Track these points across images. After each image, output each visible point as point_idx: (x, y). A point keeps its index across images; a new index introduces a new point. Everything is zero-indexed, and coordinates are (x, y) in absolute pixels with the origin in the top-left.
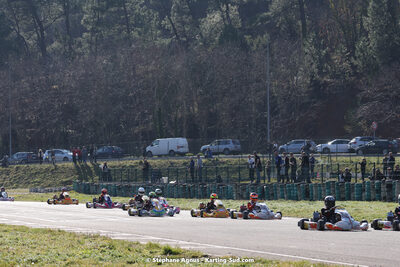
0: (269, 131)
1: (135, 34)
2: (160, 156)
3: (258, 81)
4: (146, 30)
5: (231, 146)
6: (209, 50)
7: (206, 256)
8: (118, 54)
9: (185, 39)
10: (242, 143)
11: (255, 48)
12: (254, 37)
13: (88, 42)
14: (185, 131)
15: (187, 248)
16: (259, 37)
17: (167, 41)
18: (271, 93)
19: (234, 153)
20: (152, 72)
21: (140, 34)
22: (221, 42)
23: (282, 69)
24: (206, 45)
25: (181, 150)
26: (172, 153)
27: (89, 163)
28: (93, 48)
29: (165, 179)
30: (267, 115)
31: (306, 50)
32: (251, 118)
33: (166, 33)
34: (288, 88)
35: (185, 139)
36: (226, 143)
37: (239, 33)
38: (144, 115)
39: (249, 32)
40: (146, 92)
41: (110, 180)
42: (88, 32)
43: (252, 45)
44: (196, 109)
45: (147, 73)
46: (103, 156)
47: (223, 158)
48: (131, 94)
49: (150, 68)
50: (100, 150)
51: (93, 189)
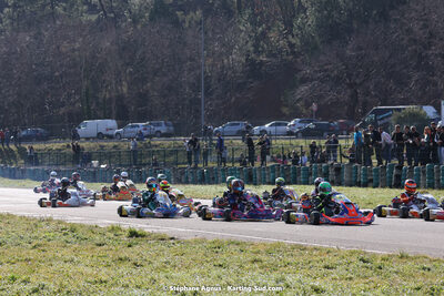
0: (203, 112)
1: (59, 10)
2: (87, 139)
3: (191, 59)
4: (72, 5)
5: (163, 129)
6: (139, 27)
7: (172, 239)
8: (43, 31)
9: (112, 15)
10: (174, 125)
11: (187, 25)
12: (186, 13)
13: (10, 18)
14: (114, 112)
15: (150, 231)
16: (192, 14)
17: (94, 18)
18: (205, 73)
19: (167, 135)
20: (78, 50)
21: (65, 9)
22: (152, 19)
23: (216, 46)
24: (135, 22)
25: (110, 133)
26: (100, 136)
27: (12, 147)
28: (15, 24)
29: (95, 163)
30: (201, 95)
31: (242, 28)
32: (184, 99)
33: (92, 9)
34: (223, 68)
35: (114, 121)
36: (158, 125)
37: (171, 9)
38: (70, 95)
39: (181, 8)
40: (72, 70)
41: (37, 164)
42: (9, 7)
43: (184, 21)
44: (125, 90)
45: (74, 50)
46: (28, 139)
47: (156, 141)
48: (57, 74)
49: (77, 45)
50: (24, 133)
51: (18, 173)
